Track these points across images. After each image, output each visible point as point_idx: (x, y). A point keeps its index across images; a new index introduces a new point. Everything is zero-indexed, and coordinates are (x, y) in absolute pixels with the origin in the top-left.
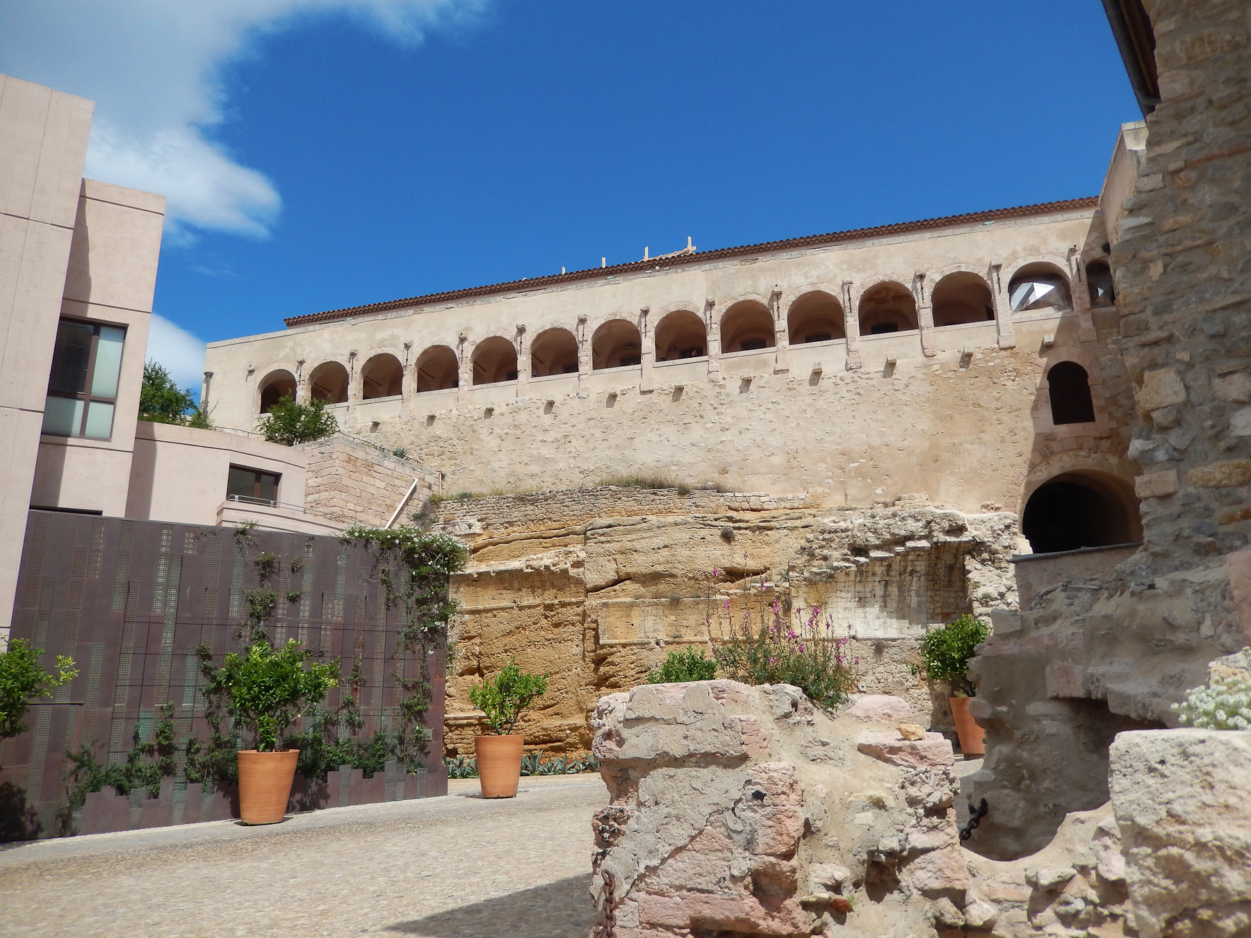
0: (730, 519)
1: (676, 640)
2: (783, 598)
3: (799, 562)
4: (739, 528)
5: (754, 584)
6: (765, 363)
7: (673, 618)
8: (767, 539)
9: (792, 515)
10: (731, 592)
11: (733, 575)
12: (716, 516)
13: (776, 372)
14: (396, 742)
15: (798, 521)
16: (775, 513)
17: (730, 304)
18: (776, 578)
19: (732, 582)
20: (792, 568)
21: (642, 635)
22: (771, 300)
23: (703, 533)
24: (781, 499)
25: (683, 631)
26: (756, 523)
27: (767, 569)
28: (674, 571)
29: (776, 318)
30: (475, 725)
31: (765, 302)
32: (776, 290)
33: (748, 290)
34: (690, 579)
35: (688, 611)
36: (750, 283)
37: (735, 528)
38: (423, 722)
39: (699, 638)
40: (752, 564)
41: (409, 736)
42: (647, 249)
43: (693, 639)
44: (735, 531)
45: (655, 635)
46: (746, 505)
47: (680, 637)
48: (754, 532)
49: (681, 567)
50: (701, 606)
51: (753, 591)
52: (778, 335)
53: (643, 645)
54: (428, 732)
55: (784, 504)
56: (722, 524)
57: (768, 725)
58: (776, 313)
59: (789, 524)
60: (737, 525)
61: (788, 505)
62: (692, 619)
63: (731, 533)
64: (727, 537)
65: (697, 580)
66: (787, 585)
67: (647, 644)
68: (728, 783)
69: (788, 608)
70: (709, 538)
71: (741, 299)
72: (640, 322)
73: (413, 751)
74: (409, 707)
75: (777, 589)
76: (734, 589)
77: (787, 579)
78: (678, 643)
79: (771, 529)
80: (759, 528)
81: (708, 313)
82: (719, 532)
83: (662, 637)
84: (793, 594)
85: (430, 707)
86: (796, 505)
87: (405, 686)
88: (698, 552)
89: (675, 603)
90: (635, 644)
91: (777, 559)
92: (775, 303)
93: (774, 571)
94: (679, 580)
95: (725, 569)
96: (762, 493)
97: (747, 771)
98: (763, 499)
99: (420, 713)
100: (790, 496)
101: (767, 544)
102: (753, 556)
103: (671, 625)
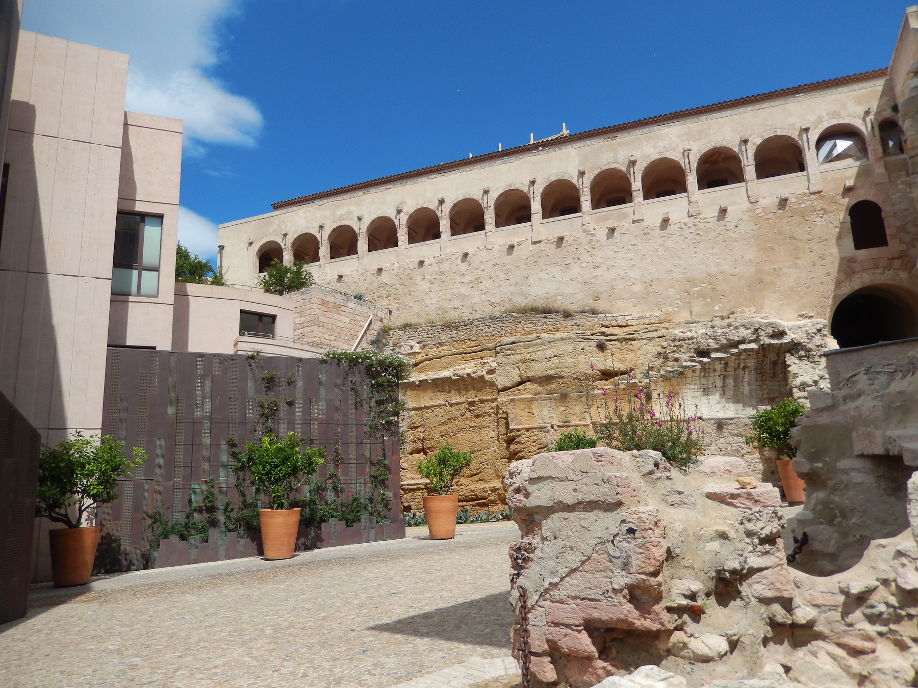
0: (603, 334)
1: (566, 424)
2: (645, 391)
3: (656, 363)
4: (610, 340)
5: (623, 382)
6: (625, 216)
7: (563, 408)
8: (631, 347)
9: (650, 329)
10: (606, 387)
11: (607, 375)
12: (592, 332)
13: (634, 222)
14: (368, 501)
15: (655, 333)
16: (637, 328)
17: (597, 172)
18: (639, 376)
19: (606, 380)
20: (651, 368)
21: (541, 421)
22: (629, 167)
23: (583, 345)
24: (641, 317)
25: (571, 418)
26: (623, 336)
27: (632, 370)
28: (562, 374)
29: (632, 180)
30: (422, 489)
31: (624, 169)
32: (632, 159)
33: (610, 161)
34: (574, 379)
35: (574, 403)
36: (611, 155)
37: (607, 340)
38: (386, 487)
39: (583, 422)
40: (619, 366)
41: (376, 497)
42: (532, 135)
43: (578, 423)
44: (607, 343)
45: (550, 421)
46: (614, 323)
47: (569, 422)
48: (621, 342)
49: (567, 370)
50: (583, 399)
51: (622, 386)
52: (635, 194)
53: (541, 429)
54: (390, 494)
55: (643, 321)
56: (597, 337)
57: (636, 480)
58: (632, 177)
59: (648, 335)
60: (608, 338)
61: (647, 321)
62: (578, 408)
63: (604, 344)
64: (601, 347)
65: (580, 380)
66: (648, 381)
67: (544, 427)
68: (608, 523)
69: (649, 398)
70: (587, 348)
71: (605, 168)
72: (529, 190)
73: (380, 508)
74: (375, 477)
75: (640, 384)
76: (608, 385)
77: (648, 377)
78: (567, 426)
79: (634, 340)
80: (625, 339)
81: (580, 180)
82: (595, 344)
83: (556, 422)
84: (653, 387)
85: (390, 477)
86: (653, 321)
87: (372, 463)
88: (580, 359)
89: (564, 397)
90: (535, 428)
91: (640, 362)
92: (632, 169)
93: (638, 371)
94: (566, 380)
95: (601, 371)
96: (626, 314)
97: (622, 513)
98: (627, 318)
99: (383, 481)
100: (648, 315)
101: (632, 351)
102: (621, 361)
103: (561, 413)
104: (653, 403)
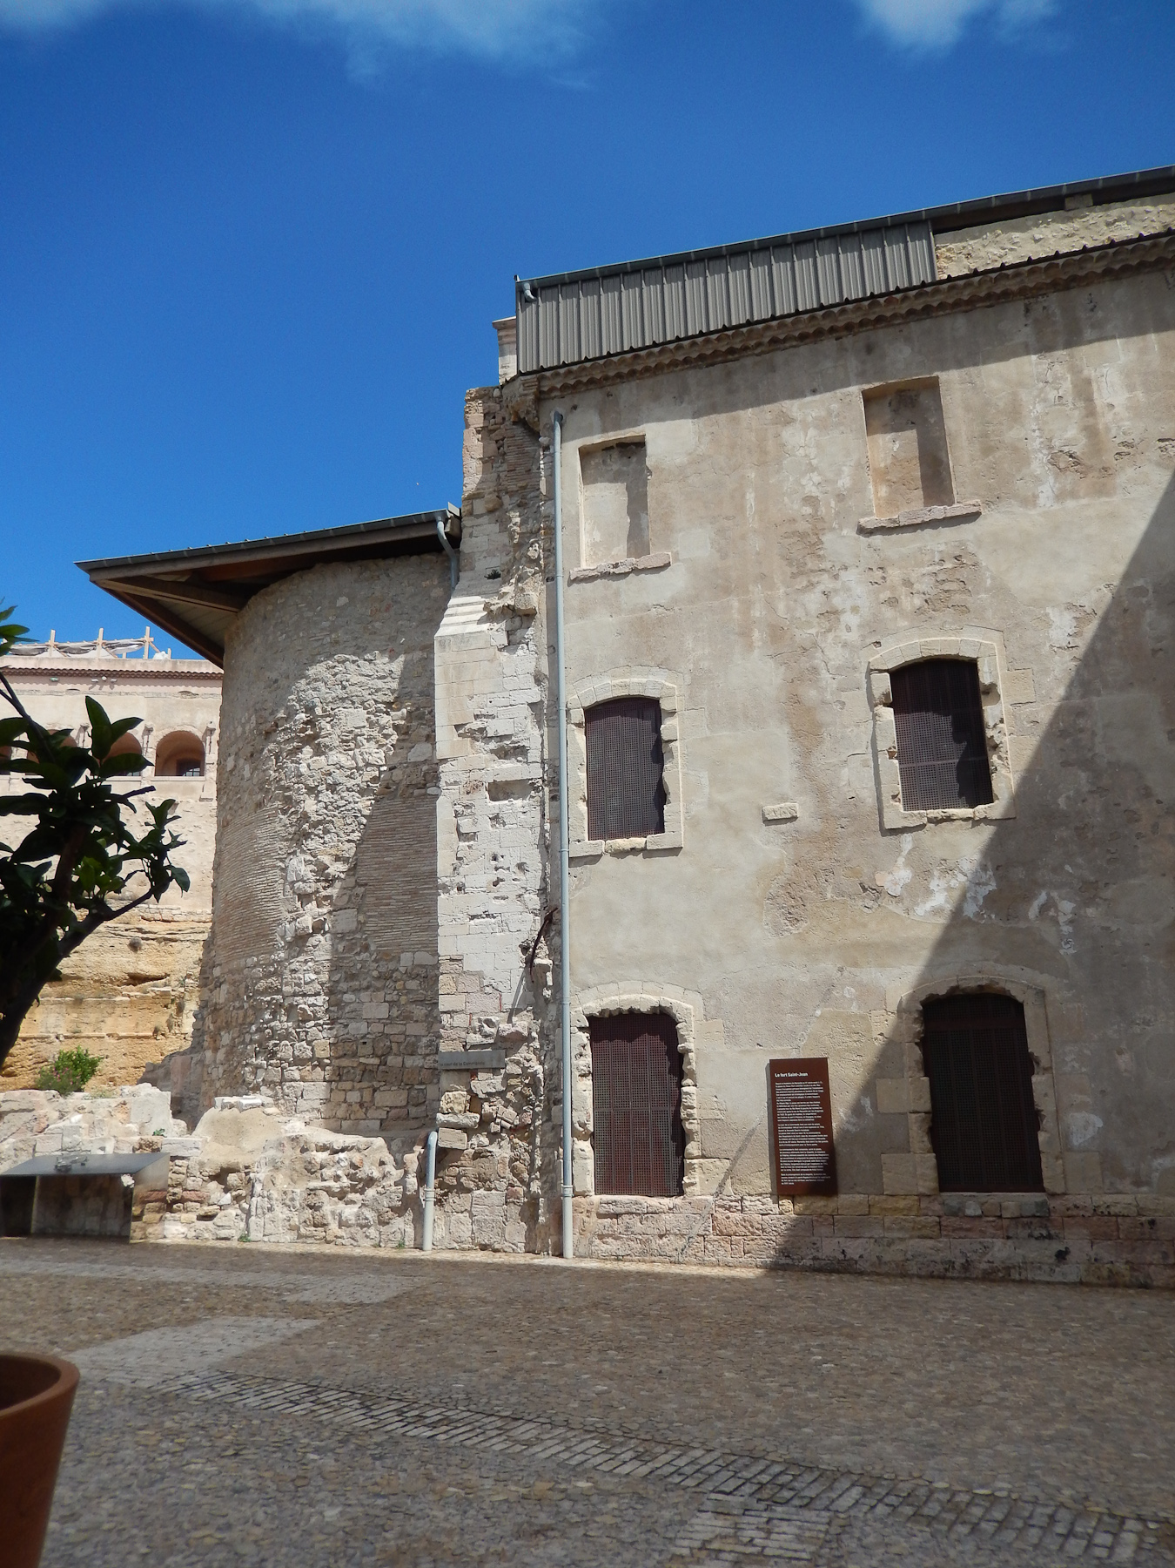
0: (140, 930)
1: (75, 1035)
2: (178, 1001)
3: (195, 971)
4: (147, 939)
5: (153, 988)
6: (192, 790)
7: (75, 1015)
8: (171, 949)
9: (196, 930)
10: (131, 994)
11: (136, 979)
12: (128, 927)
13: (201, 800)
15: (201, 935)
16: (182, 926)
17: (167, 731)
18: (174, 983)
19: (134, 985)
20: (188, 976)
21: (43, 1030)
22: (205, 734)
23: (112, 941)
24: (191, 913)
25: (83, 1027)
26: (164, 934)
27: (167, 976)
28: (81, 975)
29: (207, 751)
31: (199, 735)
32: (211, 726)
33: (185, 722)
34: (95, 981)
35: (90, 1010)
36: (188, 715)
37: (143, 939)
39: (97, 1034)
40: (154, 971)
43: (91, 1034)
44: (142, 942)
45: (56, 1030)
46: (158, 917)
47: (80, 1032)
48: (160, 943)
49: (88, 970)
50: (102, 1006)
51: (151, 994)
52: (207, 767)
53: (42, 1039)
55: (192, 918)
56: (132, 934)
58: (208, 747)
59: (193, 937)
60: (145, 936)
61: (196, 919)
62: (92, 1016)
63: (138, 943)
64: (134, 946)
65: (102, 982)
66: (182, 990)
67: (47, 1038)
69: (180, 1009)
70: (118, 946)
71: (178, 729)
72: (78, 736)
75: (173, 993)
76: (134, 991)
77: (183, 985)
78: (77, 1038)
79: (176, 941)
80: (165, 939)
81: (146, 737)
82: (128, 942)
83: (63, 1032)
84: (187, 998)
86: (203, 919)
88: (107, 959)
89: (78, 1002)
90: (35, 1038)
91: (178, 967)
92: (208, 738)
93: (173, 977)
94: (85, 982)
95: (129, 974)
96: (174, 907)
98: (174, 912)
100: (199, 911)
101: (170, 954)
102: (156, 964)
103: (72, 1021)
104: (184, 1016)
